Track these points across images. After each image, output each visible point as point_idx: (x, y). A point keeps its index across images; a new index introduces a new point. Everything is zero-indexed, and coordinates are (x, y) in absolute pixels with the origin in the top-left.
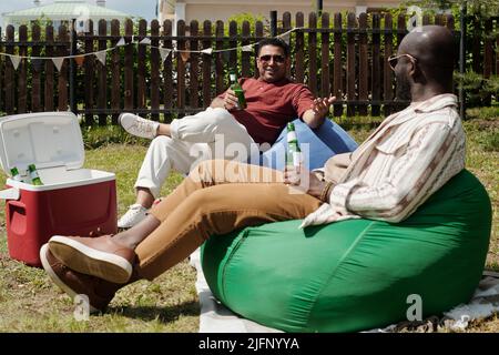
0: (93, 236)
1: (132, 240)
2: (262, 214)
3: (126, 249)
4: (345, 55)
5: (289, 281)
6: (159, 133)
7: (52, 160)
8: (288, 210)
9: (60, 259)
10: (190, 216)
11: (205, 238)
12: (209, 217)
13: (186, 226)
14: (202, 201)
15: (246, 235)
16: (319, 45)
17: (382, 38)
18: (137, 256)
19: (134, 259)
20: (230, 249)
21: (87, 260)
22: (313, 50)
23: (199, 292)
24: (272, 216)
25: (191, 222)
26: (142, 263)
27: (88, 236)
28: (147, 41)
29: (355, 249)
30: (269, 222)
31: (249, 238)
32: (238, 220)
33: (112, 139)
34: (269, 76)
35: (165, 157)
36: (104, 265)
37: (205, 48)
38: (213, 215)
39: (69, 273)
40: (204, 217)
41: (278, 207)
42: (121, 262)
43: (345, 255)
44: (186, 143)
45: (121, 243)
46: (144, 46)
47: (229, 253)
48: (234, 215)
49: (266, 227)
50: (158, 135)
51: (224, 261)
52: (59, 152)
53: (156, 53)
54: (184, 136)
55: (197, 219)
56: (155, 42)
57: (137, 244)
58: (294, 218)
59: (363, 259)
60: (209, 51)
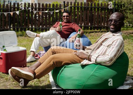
0: (23, 67)
1: (34, 68)
2: (69, 62)
3: (32, 71)
4: (83, 13)
5: (77, 80)
6: (37, 36)
7: (9, 44)
8: (76, 61)
9: (14, 73)
10: (50, 62)
11: (53, 68)
12: (55, 63)
13: (49, 65)
14: (53, 58)
15: (65, 67)
16: (76, 11)
17: (93, 9)
18: (35, 73)
19: (34, 74)
20: (60, 71)
21: (22, 74)
22: (75, 12)
23: (51, 82)
24: (72, 62)
25: (50, 64)
26: (37, 74)
27: (22, 67)
28: (30, 9)
29: (94, 72)
30: (71, 64)
31: (66, 68)
32: (63, 63)
33: (20, 35)
34: (65, 21)
35: (38, 43)
36: (26, 75)
37: (46, 11)
38: (56, 62)
39: (16, 77)
40: (54, 62)
41: (73, 60)
42: (31, 74)
43: (92, 73)
44: (44, 39)
45: (30, 69)
46: (29, 10)
47: (60, 72)
48: (62, 62)
49: (70, 65)
50: (36, 37)
51: (59, 74)
52: (11, 42)
53: (32, 12)
54: (44, 37)
55: (52, 63)
56: (32, 9)
57: (35, 69)
58: (78, 63)
59: (96, 74)
60: (47, 12)
